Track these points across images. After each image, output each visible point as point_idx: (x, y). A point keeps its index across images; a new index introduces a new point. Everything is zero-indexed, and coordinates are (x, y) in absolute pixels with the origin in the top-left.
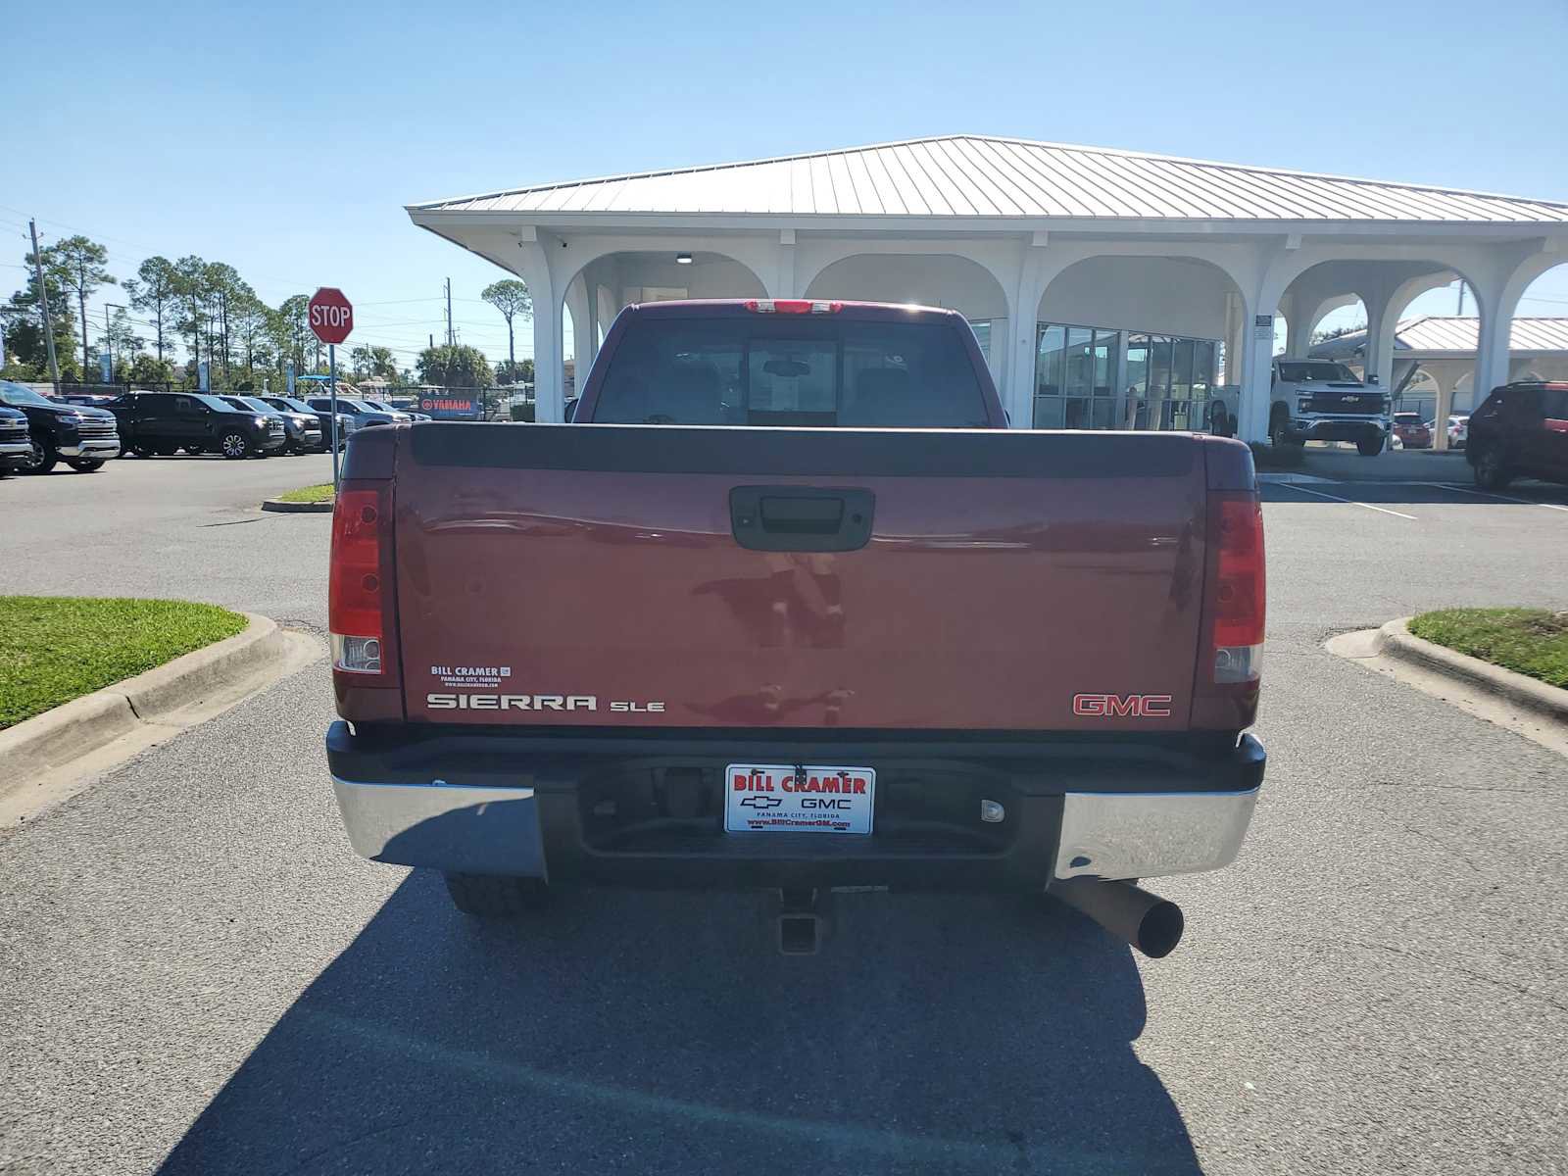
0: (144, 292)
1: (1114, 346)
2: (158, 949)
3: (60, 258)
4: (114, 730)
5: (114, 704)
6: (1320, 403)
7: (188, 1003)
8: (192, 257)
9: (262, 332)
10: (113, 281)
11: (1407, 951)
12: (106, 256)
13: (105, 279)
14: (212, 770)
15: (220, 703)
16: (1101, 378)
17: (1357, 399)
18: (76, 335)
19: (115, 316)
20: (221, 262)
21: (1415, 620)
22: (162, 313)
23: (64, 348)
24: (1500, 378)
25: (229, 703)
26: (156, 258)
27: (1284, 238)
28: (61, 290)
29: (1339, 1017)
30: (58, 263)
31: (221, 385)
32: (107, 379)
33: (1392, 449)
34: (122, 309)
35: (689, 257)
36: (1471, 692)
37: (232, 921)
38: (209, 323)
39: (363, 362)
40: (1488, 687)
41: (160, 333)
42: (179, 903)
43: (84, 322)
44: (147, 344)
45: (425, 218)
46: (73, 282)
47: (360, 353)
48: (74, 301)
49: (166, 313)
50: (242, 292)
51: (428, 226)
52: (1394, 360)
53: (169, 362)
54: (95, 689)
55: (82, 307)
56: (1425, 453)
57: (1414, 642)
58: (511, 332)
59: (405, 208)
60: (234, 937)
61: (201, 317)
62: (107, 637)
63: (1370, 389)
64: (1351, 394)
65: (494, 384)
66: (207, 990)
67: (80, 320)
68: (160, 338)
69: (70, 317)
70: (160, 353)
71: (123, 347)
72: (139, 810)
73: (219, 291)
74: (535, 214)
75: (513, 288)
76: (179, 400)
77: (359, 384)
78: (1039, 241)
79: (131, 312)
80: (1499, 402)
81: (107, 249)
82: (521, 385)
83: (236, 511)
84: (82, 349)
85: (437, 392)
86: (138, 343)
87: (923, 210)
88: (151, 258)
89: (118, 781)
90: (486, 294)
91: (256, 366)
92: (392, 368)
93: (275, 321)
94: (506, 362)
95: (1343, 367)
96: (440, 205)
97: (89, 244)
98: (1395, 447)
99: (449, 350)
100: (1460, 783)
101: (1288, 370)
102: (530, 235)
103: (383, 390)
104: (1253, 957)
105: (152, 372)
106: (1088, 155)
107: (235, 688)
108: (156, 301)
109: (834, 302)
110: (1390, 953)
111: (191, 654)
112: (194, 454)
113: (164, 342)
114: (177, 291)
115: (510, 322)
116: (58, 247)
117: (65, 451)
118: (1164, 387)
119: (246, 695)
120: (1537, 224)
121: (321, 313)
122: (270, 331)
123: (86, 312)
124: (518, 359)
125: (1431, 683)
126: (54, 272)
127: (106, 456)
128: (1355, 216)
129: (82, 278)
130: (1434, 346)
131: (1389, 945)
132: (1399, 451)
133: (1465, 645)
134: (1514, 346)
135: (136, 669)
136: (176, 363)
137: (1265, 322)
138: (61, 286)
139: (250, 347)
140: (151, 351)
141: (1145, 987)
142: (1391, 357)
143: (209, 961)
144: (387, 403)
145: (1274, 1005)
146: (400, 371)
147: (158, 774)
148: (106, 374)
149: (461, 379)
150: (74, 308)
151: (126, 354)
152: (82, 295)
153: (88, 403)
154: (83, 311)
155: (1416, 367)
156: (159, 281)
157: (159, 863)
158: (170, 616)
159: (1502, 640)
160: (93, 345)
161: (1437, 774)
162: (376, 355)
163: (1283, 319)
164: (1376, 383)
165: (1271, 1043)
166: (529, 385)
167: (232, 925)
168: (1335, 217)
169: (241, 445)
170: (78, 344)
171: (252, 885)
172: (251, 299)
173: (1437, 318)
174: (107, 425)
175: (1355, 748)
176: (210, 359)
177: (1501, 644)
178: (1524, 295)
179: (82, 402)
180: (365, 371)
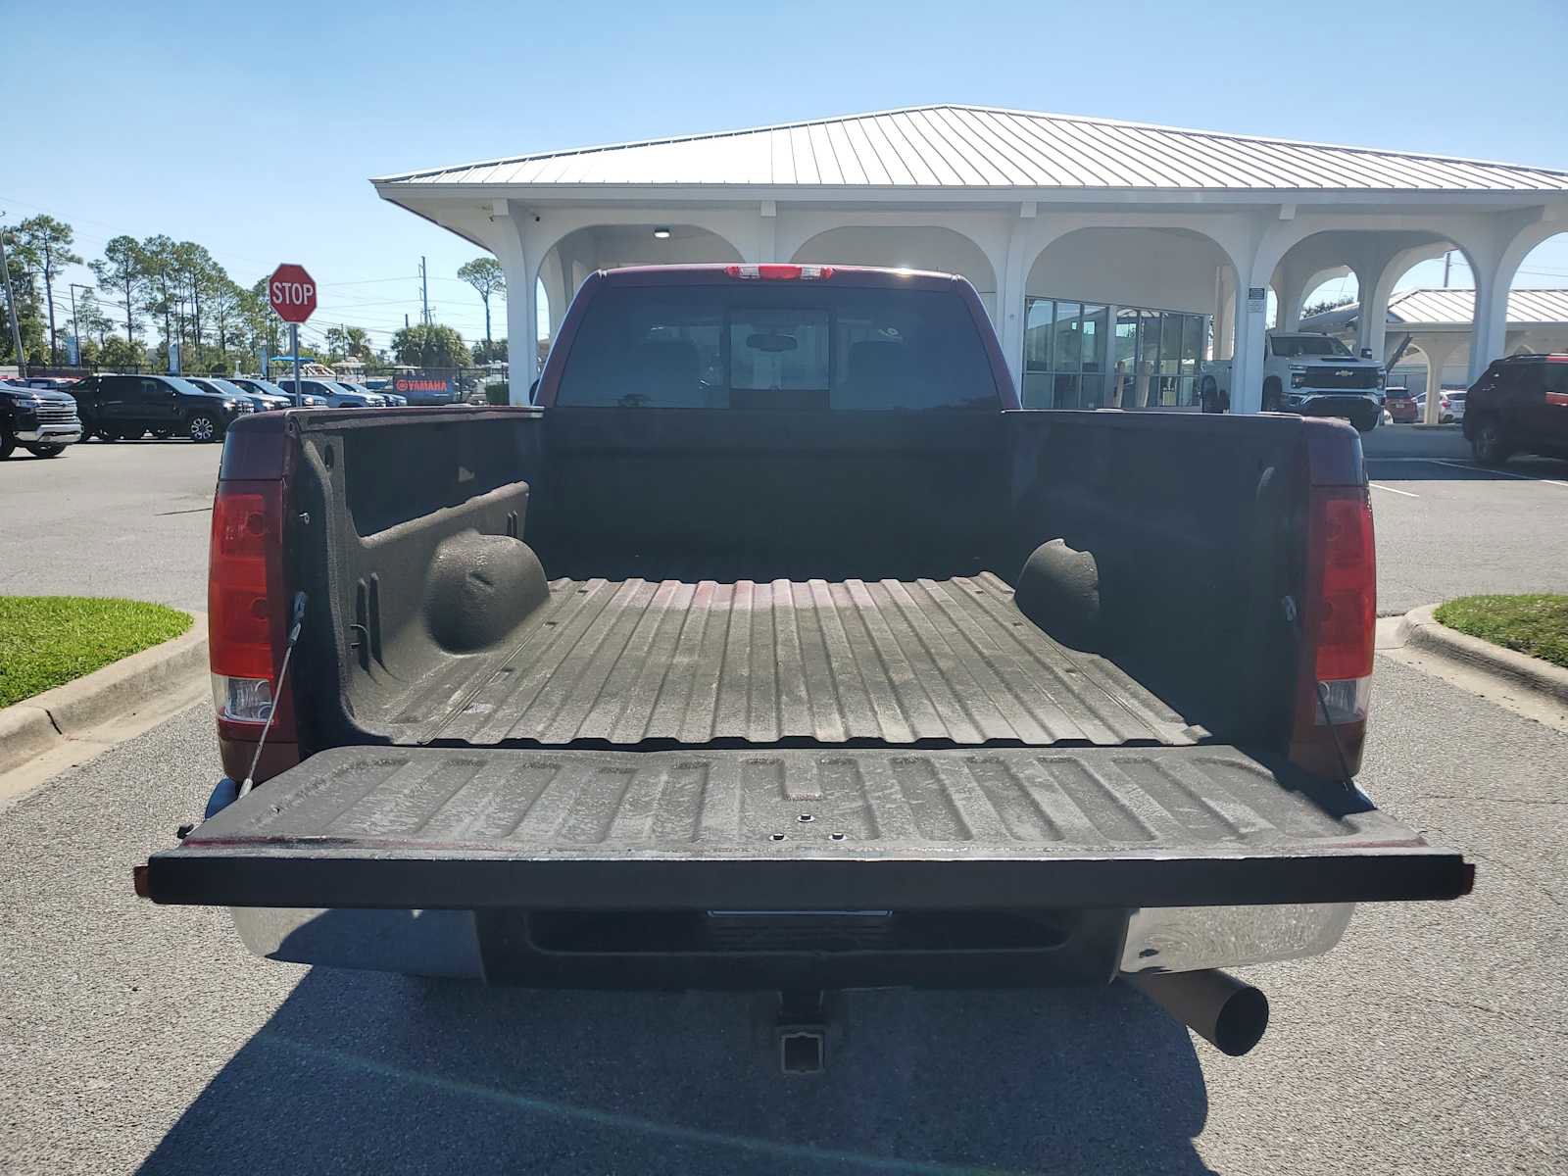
0: (112, 272)
1: (1102, 323)
2: (42, 1028)
3: (24, 238)
4: (31, 749)
5: (31, 719)
6: (1313, 377)
7: (69, 1103)
8: (160, 237)
9: (235, 312)
10: (79, 261)
11: (1498, 1010)
12: (72, 235)
13: (71, 259)
14: (136, 795)
15: (154, 715)
16: (1088, 355)
17: (1351, 373)
18: (43, 317)
19: (82, 297)
20: (190, 241)
21: (1442, 608)
22: (131, 294)
23: (31, 329)
24: (1498, 351)
25: (165, 713)
26: (124, 238)
27: (1276, 208)
28: (26, 270)
29: (1435, 1102)
30: (22, 243)
31: (193, 367)
32: (74, 362)
33: (1383, 424)
34: (89, 290)
35: (667, 231)
36: (1510, 687)
37: (135, 990)
38: (180, 304)
39: (338, 343)
40: (1530, 682)
41: (130, 314)
42: (75, 967)
43: (51, 303)
44: (116, 326)
45: (393, 191)
46: (39, 263)
47: (334, 334)
48: (40, 282)
49: (135, 293)
50: (214, 272)
51: (396, 200)
52: (1387, 333)
53: (140, 344)
54: (11, 703)
55: (49, 287)
56: (1415, 427)
57: (1443, 632)
58: (488, 311)
59: (373, 181)
60: (134, 1011)
61: (171, 298)
62: (32, 641)
63: (1364, 363)
64: (1345, 368)
65: (471, 365)
66: (93, 1084)
67: (47, 302)
68: (130, 319)
69: (36, 298)
70: (130, 335)
71: (91, 329)
72: (45, 847)
73: (190, 272)
74: (506, 186)
75: (489, 266)
76: (145, 383)
77: (333, 365)
78: (1028, 212)
79: (97, 292)
80: (1497, 375)
81: (73, 228)
82: (498, 365)
83: (197, 498)
84: (50, 330)
85: (413, 372)
86: (106, 325)
87: (907, 181)
88: (117, 237)
89: (27, 811)
90: (462, 273)
91: (228, 347)
92: (367, 349)
93: (246, 301)
94: (483, 342)
95: (1336, 341)
96: (409, 178)
97: (54, 223)
98: (1386, 422)
99: (425, 330)
100: (1518, 795)
101: (1280, 344)
102: (501, 209)
103: (357, 371)
104: (1323, 1021)
105: (122, 355)
106: (1075, 124)
107: (174, 697)
108: (124, 282)
109: (826, 267)
110: (1480, 1013)
111: (125, 660)
112: (161, 438)
113: (134, 324)
114: (146, 271)
115: (486, 301)
116: (22, 226)
117: (22, 436)
118: (1152, 363)
119: (183, 705)
120: (1536, 192)
121: (282, 290)
122: (243, 312)
123: (53, 293)
124: (494, 338)
125: (1465, 677)
126: (18, 253)
127: (66, 440)
128: (1351, 184)
129: (48, 257)
130: (1425, 319)
131: (1477, 1002)
132: (1391, 426)
133: (1501, 636)
134: (1510, 319)
135: (61, 678)
136: (146, 345)
137: (1258, 295)
138: (26, 266)
139: (222, 329)
140: (122, 334)
141: (1202, 1061)
142: (1384, 330)
143: (101, 1044)
144: (362, 384)
145: (1356, 1086)
146: (375, 352)
147: (74, 801)
148: (73, 357)
149: (438, 359)
150: (40, 289)
151: (96, 336)
152: (48, 276)
153: (51, 386)
154: (49, 292)
155: (1409, 340)
156: (127, 261)
157: (59, 914)
158: (106, 617)
159: (1541, 630)
160: (62, 327)
161: (1492, 785)
162: (351, 336)
163: (1274, 292)
164: (1370, 357)
165: (1361, 1139)
166: (505, 364)
167: (135, 995)
168: (1332, 187)
169: (210, 429)
170: (45, 326)
171: (164, 942)
172: (222, 279)
173: (1429, 291)
174: (67, 409)
175: (1396, 754)
176: (181, 341)
177: (1541, 635)
178: (1520, 269)
179: (45, 385)
180: (340, 352)
